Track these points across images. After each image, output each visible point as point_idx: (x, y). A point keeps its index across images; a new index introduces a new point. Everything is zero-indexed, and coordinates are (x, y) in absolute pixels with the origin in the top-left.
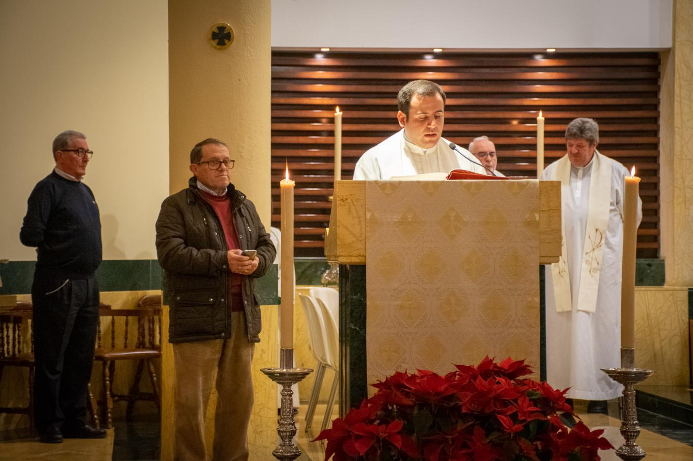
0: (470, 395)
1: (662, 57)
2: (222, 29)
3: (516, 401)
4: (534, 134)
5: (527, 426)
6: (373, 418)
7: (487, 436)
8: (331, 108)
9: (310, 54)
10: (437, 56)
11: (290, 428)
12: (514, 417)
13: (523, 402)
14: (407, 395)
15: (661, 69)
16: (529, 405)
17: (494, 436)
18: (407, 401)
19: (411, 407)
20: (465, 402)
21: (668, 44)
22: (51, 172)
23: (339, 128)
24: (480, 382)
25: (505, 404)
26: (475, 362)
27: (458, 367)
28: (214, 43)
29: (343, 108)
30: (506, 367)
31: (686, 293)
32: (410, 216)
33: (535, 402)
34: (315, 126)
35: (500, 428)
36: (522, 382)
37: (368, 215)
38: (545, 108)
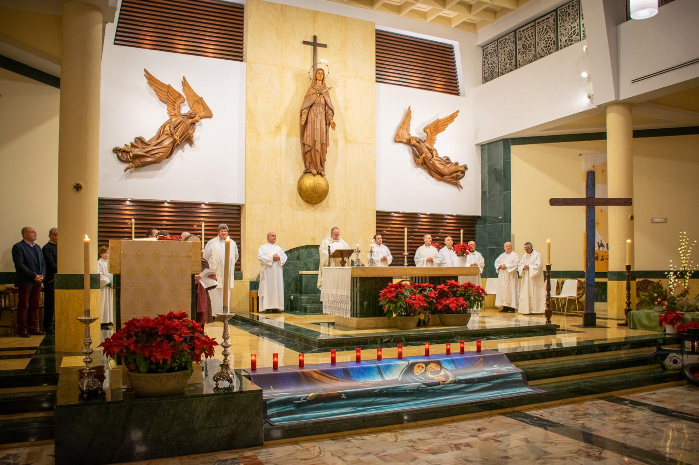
0: (162, 327)
1: (242, 207)
2: (78, 184)
3: (181, 329)
4: (201, 230)
5: (186, 339)
6: (122, 337)
7: (169, 343)
8: (130, 219)
9: (124, 201)
10: (169, 203)
11: (88, 341)
12: (180, 336)
13: (184, 329)
14: (137, 328)
15: (241, 211)
16: (187, 330)
17: (172, 343)
18: (136, 330)
19: (139, 333)
20: (160, 330)
21: (243, 203)
22: (47, 242)
23: (134, 226)
24: (167, 322)
25: (177, 330)
26: (166, 313)
27: (159, 315)
28: (75, 190)
29: (135, 219)
30: (178, 315)
31: (249, 282)
32: (139, 253)
33: (189, 329)
34: (126, 226)
35: (174, 340)
36: (184, 321)
37: (122, 252)
38: (205, 222)
